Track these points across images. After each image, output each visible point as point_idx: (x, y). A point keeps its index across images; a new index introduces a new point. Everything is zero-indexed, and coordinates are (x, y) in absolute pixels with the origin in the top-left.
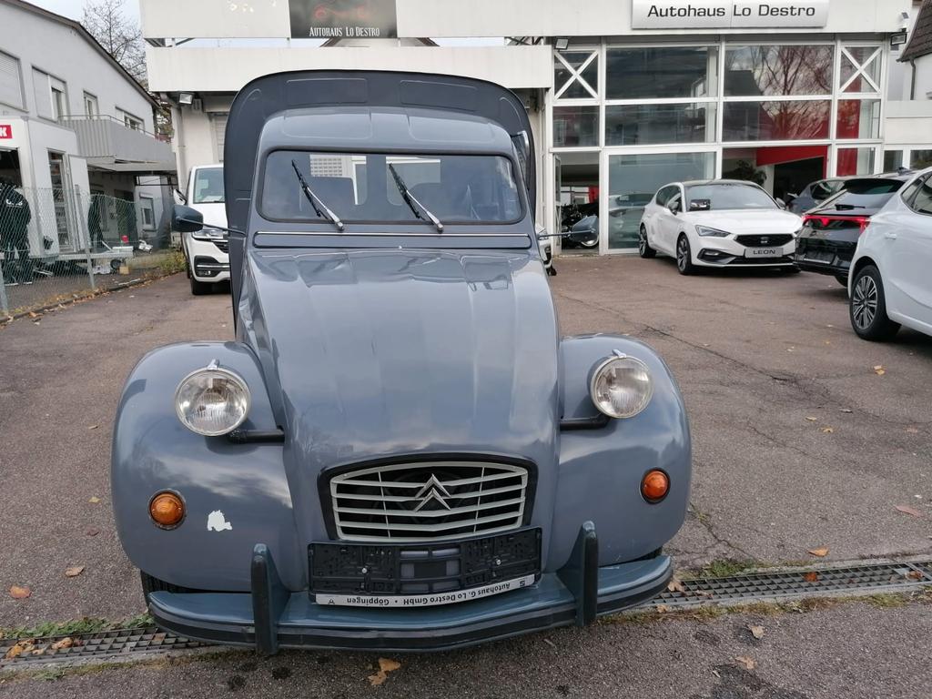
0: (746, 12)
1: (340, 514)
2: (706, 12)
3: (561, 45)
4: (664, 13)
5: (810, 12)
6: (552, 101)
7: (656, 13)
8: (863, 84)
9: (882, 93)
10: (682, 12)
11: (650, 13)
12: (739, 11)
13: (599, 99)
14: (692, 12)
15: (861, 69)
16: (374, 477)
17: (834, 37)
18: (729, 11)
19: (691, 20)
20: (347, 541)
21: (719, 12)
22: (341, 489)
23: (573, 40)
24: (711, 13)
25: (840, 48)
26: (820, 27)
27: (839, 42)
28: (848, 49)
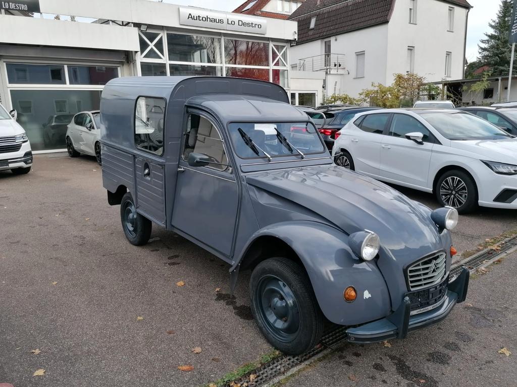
0: (233, 23)
1: (410, 281)
2: (215, 20)
3: (143, 28)
4: (195, 18)
5: (260, 26)
6: (140, 59)
7: (192, 17)
8: (280, 62)
9: (288, 67)
10: (204, 19)
11: (189, 17)
12: (230, 22)
13: (165, 59)
14: (209, 19)
15: (280, 55)
16: (418, 265)
17: (268, 39)
18: (225, 21)
19: (208, 24)
20: (414, 291)
21: (221, 21)
22: (411, 271)
23: (150, 26)
24: (218, 21)
25: (271, 45)
26: (264, 34)
27: (271, 42)
28: (274, 45)
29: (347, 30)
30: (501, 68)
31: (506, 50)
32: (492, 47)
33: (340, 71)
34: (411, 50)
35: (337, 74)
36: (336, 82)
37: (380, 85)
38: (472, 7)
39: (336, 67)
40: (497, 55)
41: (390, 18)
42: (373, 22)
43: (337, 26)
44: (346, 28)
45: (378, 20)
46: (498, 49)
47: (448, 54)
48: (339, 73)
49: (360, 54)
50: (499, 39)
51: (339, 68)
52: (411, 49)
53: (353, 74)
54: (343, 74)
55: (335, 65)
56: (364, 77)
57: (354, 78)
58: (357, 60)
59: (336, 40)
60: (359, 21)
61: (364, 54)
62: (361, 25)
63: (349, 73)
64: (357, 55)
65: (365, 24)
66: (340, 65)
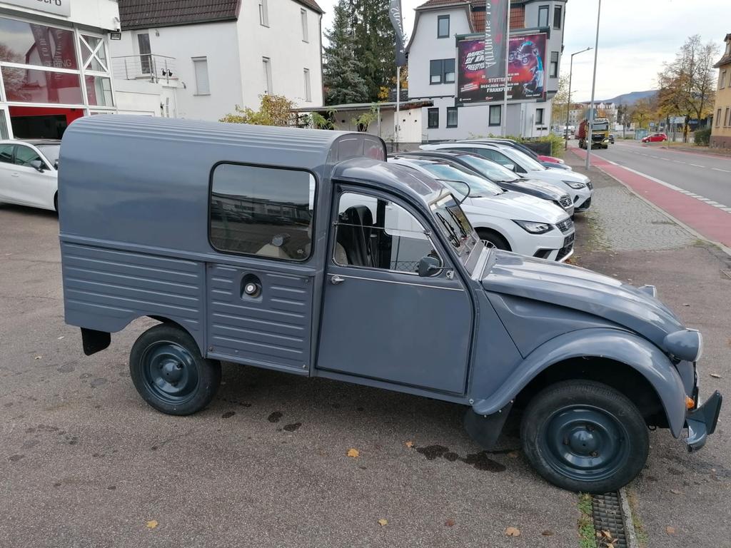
5: (58, 2)
9: (109, 74)
15: (94, 54)
25: (78, 35)
26: (66, 17)
27: (77, 30)
28: (84, 36)
29: (173, 22)
30: (344, 91)
31: (346, 68)
32: (331, 63)
33: (172, 84)
34: (266, 62)
35: (168, 87)
36: (168, 99)
37: (248, 110)
38: (325, 13)
39: (165, 77)
40: (338, 74)
41: (238, 15)
42: (214, 16)
43: (156, 14)
44: (172, 19)
45: (221, 15)
46: (339, 67)
47: (306, 71)
48: (170, 85)
49: (200, 61)
50: (337, 54)
51: (169, 77)
52: (266, 60)
53: (192, 88)
54: (176, 88)
55: (164, 74)
56: (209, 95)
57: (195, 95)
58: (196, 69)
59: (158, 35)
60: (191, 11)
61: (206, 61)
62: (196, 18)
63: (185, 87)
64: (195, 61)
65: (203, 17)
66: (171, 74)
